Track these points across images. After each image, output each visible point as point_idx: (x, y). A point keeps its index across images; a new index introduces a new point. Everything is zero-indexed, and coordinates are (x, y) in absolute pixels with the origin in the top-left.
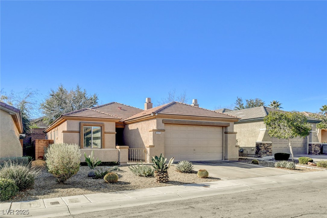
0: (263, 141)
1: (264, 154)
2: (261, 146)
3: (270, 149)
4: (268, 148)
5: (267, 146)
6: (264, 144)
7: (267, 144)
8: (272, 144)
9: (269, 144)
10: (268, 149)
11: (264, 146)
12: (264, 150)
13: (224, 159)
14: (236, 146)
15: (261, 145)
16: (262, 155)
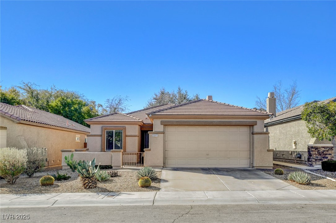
0: (315, 143)
1: (317, 161)
2: (312, 151)
3: (329, 154)
4: (324, 153)
5: (324, 151)
6: (316, 148)
7: (323, 147)
8: (333, 147)
9: (328, 147)
10: (326, 154)
11: (317, 151)
12: (317, 156)
13: (251, 167)
14: (269, 151)
15: (312, 149)
16: (314, 163)
